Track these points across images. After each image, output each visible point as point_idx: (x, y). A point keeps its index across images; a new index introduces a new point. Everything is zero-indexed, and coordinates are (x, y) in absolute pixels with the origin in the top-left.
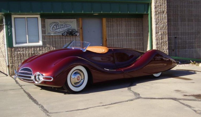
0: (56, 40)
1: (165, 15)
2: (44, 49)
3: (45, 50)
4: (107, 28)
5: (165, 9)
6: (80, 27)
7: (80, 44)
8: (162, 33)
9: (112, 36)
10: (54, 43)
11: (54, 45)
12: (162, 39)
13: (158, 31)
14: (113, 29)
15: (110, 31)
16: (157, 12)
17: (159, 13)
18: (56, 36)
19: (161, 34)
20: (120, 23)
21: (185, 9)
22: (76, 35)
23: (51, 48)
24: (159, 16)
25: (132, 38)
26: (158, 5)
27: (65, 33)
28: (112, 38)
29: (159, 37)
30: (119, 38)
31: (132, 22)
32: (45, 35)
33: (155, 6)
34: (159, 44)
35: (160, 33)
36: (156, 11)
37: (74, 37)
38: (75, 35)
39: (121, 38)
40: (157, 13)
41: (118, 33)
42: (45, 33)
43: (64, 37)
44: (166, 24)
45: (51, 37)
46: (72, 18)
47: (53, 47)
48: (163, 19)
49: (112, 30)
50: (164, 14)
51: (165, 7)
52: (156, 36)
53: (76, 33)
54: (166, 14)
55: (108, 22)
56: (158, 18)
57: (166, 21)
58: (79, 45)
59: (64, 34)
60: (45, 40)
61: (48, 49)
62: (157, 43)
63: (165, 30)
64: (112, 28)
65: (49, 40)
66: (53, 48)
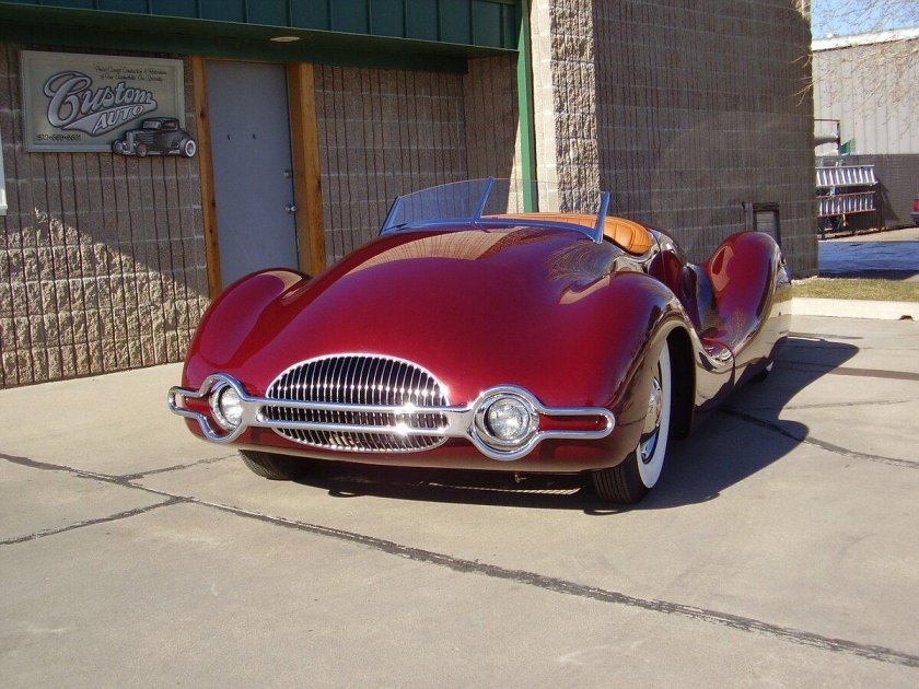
0: (78, 179)
1: (587, 65)
2: (18, 238)
3: (22, 240)
4: (322, 120)
5: (587, 32)
6: (199, 110)
7: (199, 207)
8: (581, 150)
9: (343, 160)
10: (68, 197)
11: (70, 213)
12: (579, 184)
13: (564, 144)
14: (345, 124)
15: (331, 136)
16: (561, 45)
17: (566, 50)
18: (76, 158)
19: (578, 158)
20: (375, 94)
21: (613, 41)
22: (183, 156)
23: (55, 230)
24: (568, 68)
25: (424, 173)
26: (563, 14)
27: (124, 138)
28: (341, 174)
29: (568, 174)
30: (371, 174)
31: (420, 93)
32: (18, 146)
33: (552, 14)
34: (569, 205)
35: (571, 152)
36: (556, 39)
37: (170, 164)
38: (178, 152)
39: (379, 174)
40: (560, 51)
41: (367, 148)
42: (21, 138)
43: (119, 163)
44: (593, 107)
45: (52, 163)
46: (157, 55)
47: (63, 219)
48: (581, 83)
49: (340, 132)
50: (583, 58)
51: (586, 24)
52: (558, 168)
53: (183, 142)
54: (591, 58)
55: (323, 86)
56: (564, 75)
57: (593, 92)
58: (195, 210)
59: (120, 147)
60: (17, 177)
61: (38, 233)
62: (565, 203)
63: (589, 137)
64: (340, 121)
65: (42, 179)
66: (65, 231)
